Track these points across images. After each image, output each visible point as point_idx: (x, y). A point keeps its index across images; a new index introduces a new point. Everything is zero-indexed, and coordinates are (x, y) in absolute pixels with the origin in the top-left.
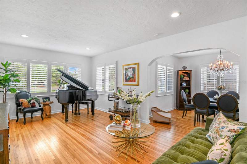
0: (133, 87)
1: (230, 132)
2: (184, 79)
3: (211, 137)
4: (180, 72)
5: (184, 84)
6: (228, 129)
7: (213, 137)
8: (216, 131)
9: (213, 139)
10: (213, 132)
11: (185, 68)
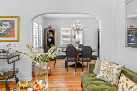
0: (13, 43)
1: (118, 70)
2: (50, 36)
3: (105, 77)
4: (47, 30)
5: (50, 40)
6: (116, 68)
7: (106, 77)
8: (108, 71)
9: (107, 78)
10: (105, 73)
11: (50, 27)
